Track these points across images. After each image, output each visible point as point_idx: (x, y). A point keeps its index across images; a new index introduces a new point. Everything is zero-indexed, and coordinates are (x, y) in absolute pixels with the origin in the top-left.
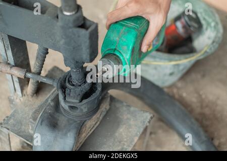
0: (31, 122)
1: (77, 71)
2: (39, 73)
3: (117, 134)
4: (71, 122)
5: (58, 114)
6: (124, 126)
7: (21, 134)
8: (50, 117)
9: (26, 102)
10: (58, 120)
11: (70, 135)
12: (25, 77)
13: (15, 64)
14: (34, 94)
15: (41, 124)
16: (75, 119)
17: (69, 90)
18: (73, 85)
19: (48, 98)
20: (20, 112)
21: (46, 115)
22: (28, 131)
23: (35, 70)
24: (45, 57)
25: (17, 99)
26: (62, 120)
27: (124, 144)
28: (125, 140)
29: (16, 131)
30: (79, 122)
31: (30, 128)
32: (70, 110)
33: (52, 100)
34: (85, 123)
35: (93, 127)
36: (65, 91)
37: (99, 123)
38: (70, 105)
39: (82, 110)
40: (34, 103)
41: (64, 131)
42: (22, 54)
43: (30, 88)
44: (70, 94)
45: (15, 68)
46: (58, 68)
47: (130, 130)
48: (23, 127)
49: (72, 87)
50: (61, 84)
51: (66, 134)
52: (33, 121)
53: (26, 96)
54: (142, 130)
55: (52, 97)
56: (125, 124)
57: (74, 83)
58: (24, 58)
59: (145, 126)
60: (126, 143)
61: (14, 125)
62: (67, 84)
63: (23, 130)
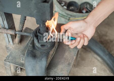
0: (22, 56)
1: (43, 26)
2: (22, 31)
3: (65, 56)
4: (43, 53)
5: (35, 50)
6: (68, 52)
7: (17, 63)
8: (31, 52)
9: (16, 47)
10: (36, 53)
11: (44, 60)
12: (15, 34)
13: (9, 28)
14: (19, 43)
15: (28, 57)
16: (44, 51)
17: (40, 37)
18: (41, 34)
19: (28, 43)
20: (14, 53)
21: (29, 51)
22: (20, 62)
23: (20, 29)
24: (25, 22)
25: (10, 46)
26: (38, 53)
27: (69, 61)
28: (69, 58)
29: (14, 62)
30: (46, 53)
31: (21, 59)
32: (41, 47)
33: (31, 44)
34: (50, 53)
35: (53, 54)
36: (38, 38)
37: (55, 52)
38: (41, 44)
39: (48, 46)
40: (20, 47)
41: (40, 58)
42: (11, 22)
43: (17, 39)
44: (40, 39)
45: (9, 30)
46: (28, 28)
47: (71, 53)
48: (17, 60)
49: (41, 35)
50: (35, 34)
51: (41, 59)
52: (23, 56)
53: (15, 44)
54: (77, 52)
55: (30, 42)
56: (68, 51)
57: (42, 33)
58: (12, 24)
59: (78, 50)
60: (70, 60)
61: (12, 60)
62: (38, 34)
63: (17, 61)
